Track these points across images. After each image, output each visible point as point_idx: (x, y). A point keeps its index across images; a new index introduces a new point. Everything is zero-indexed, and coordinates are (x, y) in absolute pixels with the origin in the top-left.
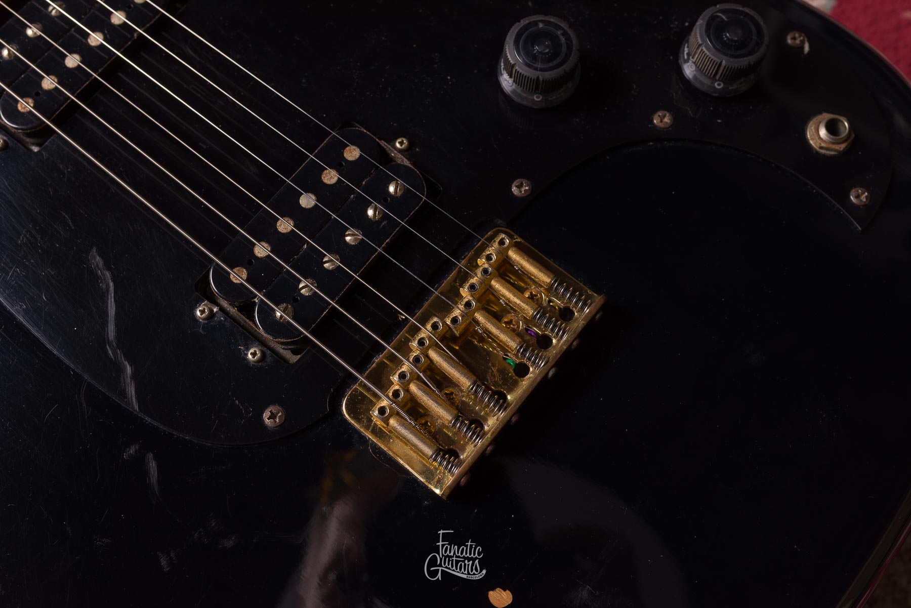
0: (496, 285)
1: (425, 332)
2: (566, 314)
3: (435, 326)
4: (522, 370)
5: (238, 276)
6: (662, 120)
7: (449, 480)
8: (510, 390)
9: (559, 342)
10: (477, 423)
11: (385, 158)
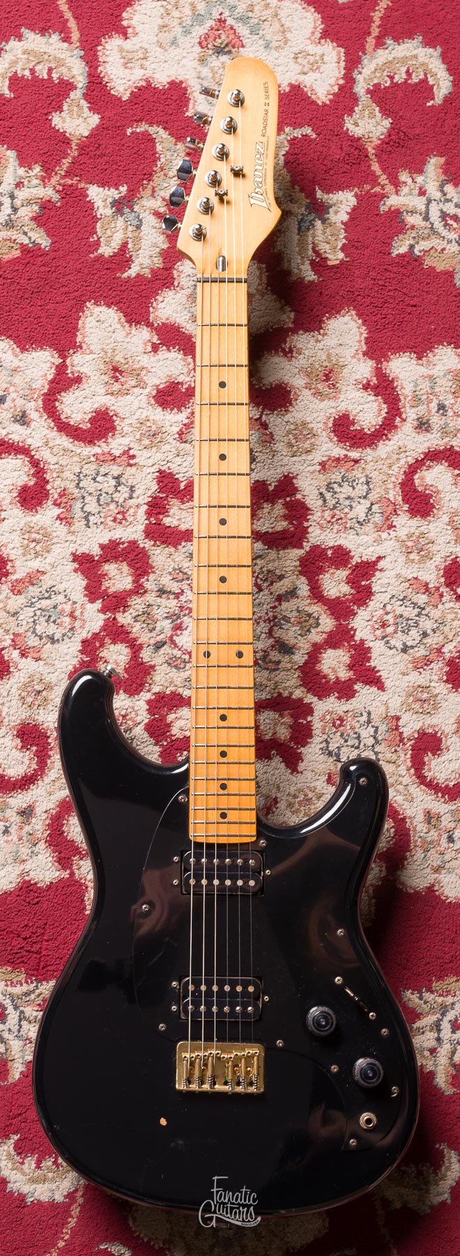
0: (243, 1061)
1: (214, 1052)
2: (251, 1084)
3: (218, 1053)
4: (226, 1083)
5: (191, 988)
6: (335, 1068)
7: (182, 1088)
8: (219, 1084)
9: (240, 1089)
10: (202, 1082)
11: (257, 998)
